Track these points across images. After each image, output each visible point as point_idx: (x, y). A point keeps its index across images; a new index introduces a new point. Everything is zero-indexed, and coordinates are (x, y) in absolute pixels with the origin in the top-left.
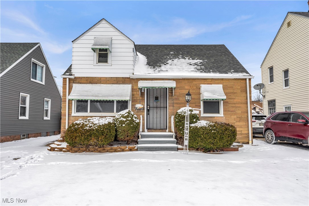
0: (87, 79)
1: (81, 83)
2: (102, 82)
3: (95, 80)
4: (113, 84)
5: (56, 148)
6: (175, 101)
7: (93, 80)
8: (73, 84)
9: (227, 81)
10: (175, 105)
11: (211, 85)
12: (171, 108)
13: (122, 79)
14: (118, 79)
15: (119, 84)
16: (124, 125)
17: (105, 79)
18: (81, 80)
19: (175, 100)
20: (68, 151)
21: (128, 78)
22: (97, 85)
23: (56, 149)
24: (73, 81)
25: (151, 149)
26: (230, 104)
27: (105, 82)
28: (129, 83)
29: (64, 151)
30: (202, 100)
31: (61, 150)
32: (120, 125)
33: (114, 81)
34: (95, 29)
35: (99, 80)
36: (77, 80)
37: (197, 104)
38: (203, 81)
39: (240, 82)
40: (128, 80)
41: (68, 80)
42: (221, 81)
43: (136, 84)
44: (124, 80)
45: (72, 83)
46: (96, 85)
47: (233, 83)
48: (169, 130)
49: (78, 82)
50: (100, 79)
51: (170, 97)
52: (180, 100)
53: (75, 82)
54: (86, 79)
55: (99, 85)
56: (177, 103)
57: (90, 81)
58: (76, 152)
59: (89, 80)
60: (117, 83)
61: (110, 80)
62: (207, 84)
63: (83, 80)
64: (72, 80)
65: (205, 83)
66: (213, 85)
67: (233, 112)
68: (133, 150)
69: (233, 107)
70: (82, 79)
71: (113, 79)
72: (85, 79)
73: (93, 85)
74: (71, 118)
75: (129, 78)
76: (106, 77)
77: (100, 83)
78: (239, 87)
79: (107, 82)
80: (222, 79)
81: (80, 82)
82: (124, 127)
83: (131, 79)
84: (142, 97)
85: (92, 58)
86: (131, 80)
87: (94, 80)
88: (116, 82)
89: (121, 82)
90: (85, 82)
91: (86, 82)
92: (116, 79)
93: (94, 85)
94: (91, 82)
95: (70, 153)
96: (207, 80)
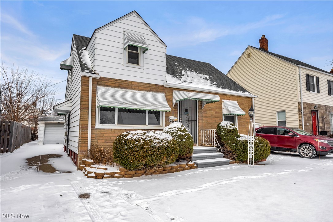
0: (116, 81)
1: (107, 86)
2: (133, 88)
3: (126, 84)
4: (146, 91)
5: (105, 174)
6: (204, 115)
7: (122, 83)
8: (97, 86)
9: (240, 99)
10: (204, 119)
11: (229, 101)
12: (201, 121)
13: (155, 86)
14: (151, 86)
15: (152, 91)
16: (184, 140)
17: (137, 84)
18: (108, 82)
19: (204, 113)
20: (123, 176)
21: (161, 86)
22: (128, 90)
23: (106, 176)
24: (97, 82)
25: (210, 165)
26: (242, 119)
27: (137, 88)
28: (163, 92)
29: (118, 177)
30: (224, 115)
31: (112, 175)
32: (180, 140)
33: (147, 88)
34: (124, 21)
35: (130, 85)
36: (102, 81)
37: (220, 118)
38: (224, 96)
39: (248, 100)
40: (161, 88)
41: (91, 79)
42: (236, 98)
43: (169, 93)
44: (157, 88)
45: (95, 85)
46: (126, 90)
47: (243, 101)
48: (199, 144)
49: (103, 83)
50: (131, 83)
51: (200, 110)
52: (208, 113)
53: (99, 83)
54: (114, 81)
55: (130, 90)
56: (205, 117)
57: (119, 85)
58: (133, 176)
59: (118, 83)
60: (150, 91)
61: (142, 86)
62: (227, 100)
63: (110, 82)
64: (95, 81)
65: (226, 98)
66: (231, 101)
67: (244, 127)
68: (193, 167)
69: (244, 122)
70: (110, 80)
71: (145, 85)
72: (112, 81)
73: (123, 89)
74: (96, 132)
75: (163, 86)
76: (138, 82)
77: (131, 88)
78: (247, 105)
79: (139, 88)
80: (237, 96)
81: (106, 84)
82: (185, 142)
83: (164, 87)
84: (175, 109)
85: (121, 56)
86: (165, 89)
87: (124, 84)
88: (149, 89)
89: (155, 90)
90: (112, 85)
91: (114, 85)
92: (148, 86)
93: (125, 90)
94: (121, 86)
95: (126, 178)
96: (227, 96)
